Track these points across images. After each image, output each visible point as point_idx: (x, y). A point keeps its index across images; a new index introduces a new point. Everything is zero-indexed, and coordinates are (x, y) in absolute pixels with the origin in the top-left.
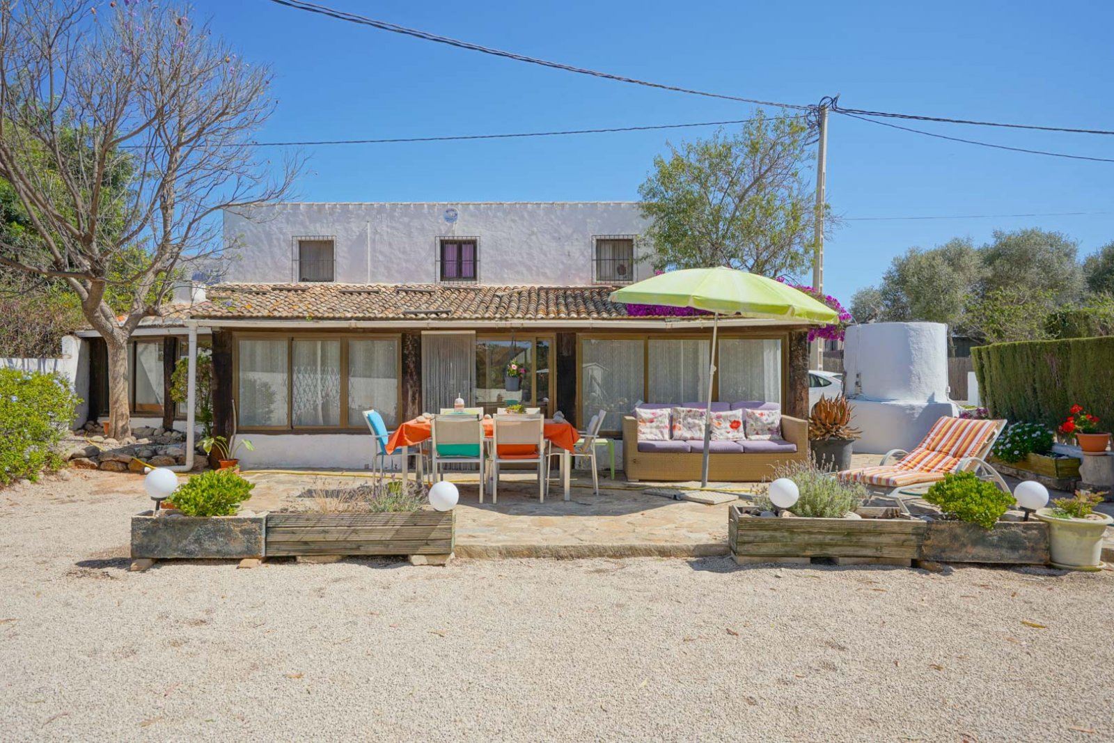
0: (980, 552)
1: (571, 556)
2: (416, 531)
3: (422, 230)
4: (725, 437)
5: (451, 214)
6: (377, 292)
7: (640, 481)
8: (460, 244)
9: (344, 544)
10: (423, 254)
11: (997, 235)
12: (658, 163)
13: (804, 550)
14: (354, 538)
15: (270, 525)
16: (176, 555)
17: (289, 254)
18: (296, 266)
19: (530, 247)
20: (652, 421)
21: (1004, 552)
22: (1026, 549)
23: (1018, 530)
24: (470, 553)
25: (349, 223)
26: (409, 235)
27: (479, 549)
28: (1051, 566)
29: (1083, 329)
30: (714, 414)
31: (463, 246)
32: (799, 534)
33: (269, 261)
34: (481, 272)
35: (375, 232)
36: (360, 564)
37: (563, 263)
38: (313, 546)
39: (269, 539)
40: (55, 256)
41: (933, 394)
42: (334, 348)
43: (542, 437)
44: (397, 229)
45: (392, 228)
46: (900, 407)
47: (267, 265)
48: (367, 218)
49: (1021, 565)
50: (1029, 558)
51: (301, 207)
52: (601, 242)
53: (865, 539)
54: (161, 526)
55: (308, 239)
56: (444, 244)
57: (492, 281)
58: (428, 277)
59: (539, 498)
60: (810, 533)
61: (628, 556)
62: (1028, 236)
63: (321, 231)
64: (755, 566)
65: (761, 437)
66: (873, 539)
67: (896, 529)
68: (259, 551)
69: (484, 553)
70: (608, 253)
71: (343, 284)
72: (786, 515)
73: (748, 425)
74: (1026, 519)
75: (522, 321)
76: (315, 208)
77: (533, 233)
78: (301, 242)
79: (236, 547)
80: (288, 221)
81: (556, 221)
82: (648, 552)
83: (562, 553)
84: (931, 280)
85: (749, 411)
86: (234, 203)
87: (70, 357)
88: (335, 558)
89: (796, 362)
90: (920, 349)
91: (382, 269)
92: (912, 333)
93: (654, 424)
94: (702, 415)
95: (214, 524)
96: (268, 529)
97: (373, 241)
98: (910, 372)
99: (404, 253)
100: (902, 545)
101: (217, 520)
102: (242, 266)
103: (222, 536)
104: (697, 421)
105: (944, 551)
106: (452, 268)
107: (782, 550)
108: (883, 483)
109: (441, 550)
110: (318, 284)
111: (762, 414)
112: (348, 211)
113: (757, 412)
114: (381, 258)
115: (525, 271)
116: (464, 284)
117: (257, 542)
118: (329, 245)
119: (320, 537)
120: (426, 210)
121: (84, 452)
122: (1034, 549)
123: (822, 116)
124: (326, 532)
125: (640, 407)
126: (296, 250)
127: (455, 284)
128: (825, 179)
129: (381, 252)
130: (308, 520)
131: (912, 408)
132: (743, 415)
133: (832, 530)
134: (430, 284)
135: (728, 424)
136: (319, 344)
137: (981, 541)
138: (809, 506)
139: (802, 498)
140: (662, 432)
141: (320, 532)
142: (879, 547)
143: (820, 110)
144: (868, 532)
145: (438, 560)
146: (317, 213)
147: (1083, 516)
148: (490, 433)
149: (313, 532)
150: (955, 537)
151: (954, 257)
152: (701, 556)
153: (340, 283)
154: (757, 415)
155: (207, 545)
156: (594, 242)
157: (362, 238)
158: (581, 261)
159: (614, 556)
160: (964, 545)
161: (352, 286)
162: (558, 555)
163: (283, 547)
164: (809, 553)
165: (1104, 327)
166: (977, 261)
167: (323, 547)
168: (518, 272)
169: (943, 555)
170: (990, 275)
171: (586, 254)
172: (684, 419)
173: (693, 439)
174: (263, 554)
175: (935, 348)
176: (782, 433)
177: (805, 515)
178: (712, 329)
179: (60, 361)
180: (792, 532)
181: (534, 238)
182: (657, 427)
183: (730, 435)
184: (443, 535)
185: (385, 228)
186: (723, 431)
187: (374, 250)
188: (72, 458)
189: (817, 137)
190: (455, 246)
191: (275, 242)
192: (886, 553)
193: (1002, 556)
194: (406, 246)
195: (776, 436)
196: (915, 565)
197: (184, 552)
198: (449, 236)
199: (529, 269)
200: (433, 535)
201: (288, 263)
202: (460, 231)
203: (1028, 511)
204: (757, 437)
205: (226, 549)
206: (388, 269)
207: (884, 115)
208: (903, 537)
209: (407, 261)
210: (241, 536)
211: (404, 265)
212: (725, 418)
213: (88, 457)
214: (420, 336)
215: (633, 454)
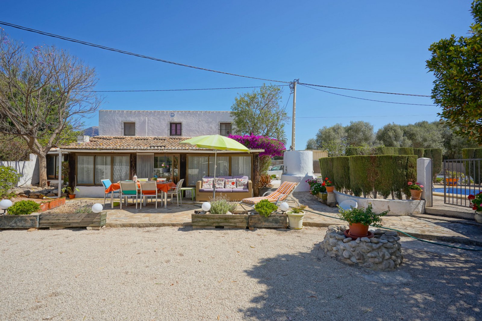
0: (266, 224)
1: (144, 226)
2: (89, 219)
3: (164, 119)
4: (230, 187)
5: (173, 114)
6: (147, 139)
7: (200, 201)
8: (176, 124)
9: (65, 224)
10: (164, 127)
11: (351, 123)
12: (236, 100)
13: (213, 224)
14: (68, 221)
15: (41, 217)
16: (8, 227)
17: (120, 127)
18: (123, 131)
19: (199, 125)
20: (207, 182)
21: (273, 224)
22: (280, 223)
23: (278, 217)
24: (111, 226)
25: (140, 117)
26: (160, 121)
27: (114, 224)
28: (288, 228)
29: (355, 153)
30: (226, 180)
31: (177, 125)
32: (210, 219)
33: (114, 129)
34: (183, 133)
35: (149, 120)
36: (70, 230)
37: (209, 130)
38: (55, 224)
39: (40, 222)
40: (17, 128)
41: (308, 173)
42: (109, 159)
43: (156, 188)
44: (156, 119)
45: (154, 119)
46: (297, 177)
47: (113, 130)
48: (146, 115)
49: (279, 228)
50: (281, 226)
51: (125, 112)
52: (221, 124)
53: (230, 220)
54: (3, 218)
55: (127, 122)
56: (171, 124)
57: (187, 136)
58: (166, 134)
59: (155, 207)
60: (214, 219)
61: (162, 226)
62: (360, 123)
63: (131, 119)
64: (197, 229)
65: (241, 187)
66: (233, 221)
67: (239, 217)
68: (36, 226)
69: (115, 226)
70: (224, 127)
71: (138, 137)
72: (208, 213)
73: (237, 184)
74: (283, 214)
75: (167, 151)
76: (129, 112)
77: (200, 121)
78: (125, 123)
79: (28, 224)
80: (120, 116)
81: (207, 117)
82: (168, 225)
83: (141, 226)
84: (329, 136)
85: (238, 179)
86: (80, 112)
87: (32, 160)
88: (62, 228)
89: (255, 164)
90: (303, 159)
91: (151, 132)
92: (301, 154)
93: (208, 183)
94: (223, 180)
95: (21, 217)
96: (40, 219)
97: (148, 123)
98: (300, 166)
99: (158, 127)
100: (242, 222)
101: (22, 216)
102: (105, 131)
103: (23, 221)
104: (221, 182)
105: (256, 224)
106: (174, 132)
107: (206, 224)
108: (252, 203)
109: (97, 225)
110: (130, 136)
111: (241, 180)
112: (140, 113)
113: (240, 179)
114: (151, 128)
115: (197, 133)
116: (177, 137)
117: (35, 223)
118: (134, 124)
119: (57, 221)
120: (165, 113)
121: (23, 192)
122: (282, 223)
123: (294, 85)
124: (59, 220)
125: (204, 178)
126: (123, 125)
127: (174, 137)
128: (296, 105)
129: (150, 126)
130: (53, 216)
131: (300, 177)
132: (236, 181)
133: (220, 218)
134: (166, 137)
135: (231, 183)
136: (105, 157)
137: (267, 221)
138: (214, 210)
139: (211, 208)
140: (210, 186)
141: (57, 220)
142: (235, 223)
143: (294, 83)
144: (231, 218)
145: (96, 228)
146: (130, 114)
147: (298, 213)
148: (139, 187)
149: (55, 220)
150: (259, 220)
151: (335, 130)
152: (186, 226)
153: (137, 136)
154: (240, 180)
155: (18, 224)
156: (219, 124)
157: (144, 122)
158: (215, 130)
159: (157, 226)
160: (262, 222)
161: (141, 137)
162: (139, 226)
163: (45, 225)
164: (214, 225)
165: (361, 152)
166: (343, 131)
167: (58, 224)
168: (195, 133)
169: (256, 225)
170: (347, 135)
171: (216, 127)
172: (217, 182)
173: (219, 188)
174: (38, 226)
175: (308, 159)
176: (247, 186)
177: (213, 213)
178: (215, 154)
179: (27, 162)
180: (208, 219)
181: (200, 122)
182: (209, 184)
183: (231, 187)
184: (98, 220)
185: (152, 119)
186: (229, 185)
187: (148, 126)
188: (19, 194)
189: (293, 92)
190: (175, 125)
191: (116, 123)
192: (237, 224)
193: (273, 225)
194: (159, 124)
195: (245, 187)
196: (247, 228)
197: (11, 226)
198: (173, 122)
199: (198, 132)
200: (94, 221)
201: (120, 130)
202: (176, 120)
203: (283, 211)
204: (240, 187)
205: (25, 225)
206: (153, 132)
207: (313, 85)
208: (242, 220)
209: (159, 129)
210: (30, 221)
211: (158, 130)
212: (230, 181)
213: (25, 194)
214: (136, 155)
215: (198, 193)
